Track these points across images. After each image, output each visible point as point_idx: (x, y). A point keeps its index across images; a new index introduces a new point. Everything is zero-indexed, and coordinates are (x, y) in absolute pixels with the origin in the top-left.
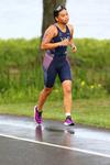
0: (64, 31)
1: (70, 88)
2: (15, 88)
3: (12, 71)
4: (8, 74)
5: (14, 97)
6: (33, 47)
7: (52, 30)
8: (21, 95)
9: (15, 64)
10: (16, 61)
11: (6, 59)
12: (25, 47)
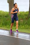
0: (16, 9)
1: (18, 23)
2: (22, 25)
3: (21, 20)
4: (20, 21)
5: (21, 27)
6: (27, 14)
7: (13, 9)
8: (23, 27)
9: (22, 18)
10: (22, 17)
11: (19, 17)
12: (24, 14)
